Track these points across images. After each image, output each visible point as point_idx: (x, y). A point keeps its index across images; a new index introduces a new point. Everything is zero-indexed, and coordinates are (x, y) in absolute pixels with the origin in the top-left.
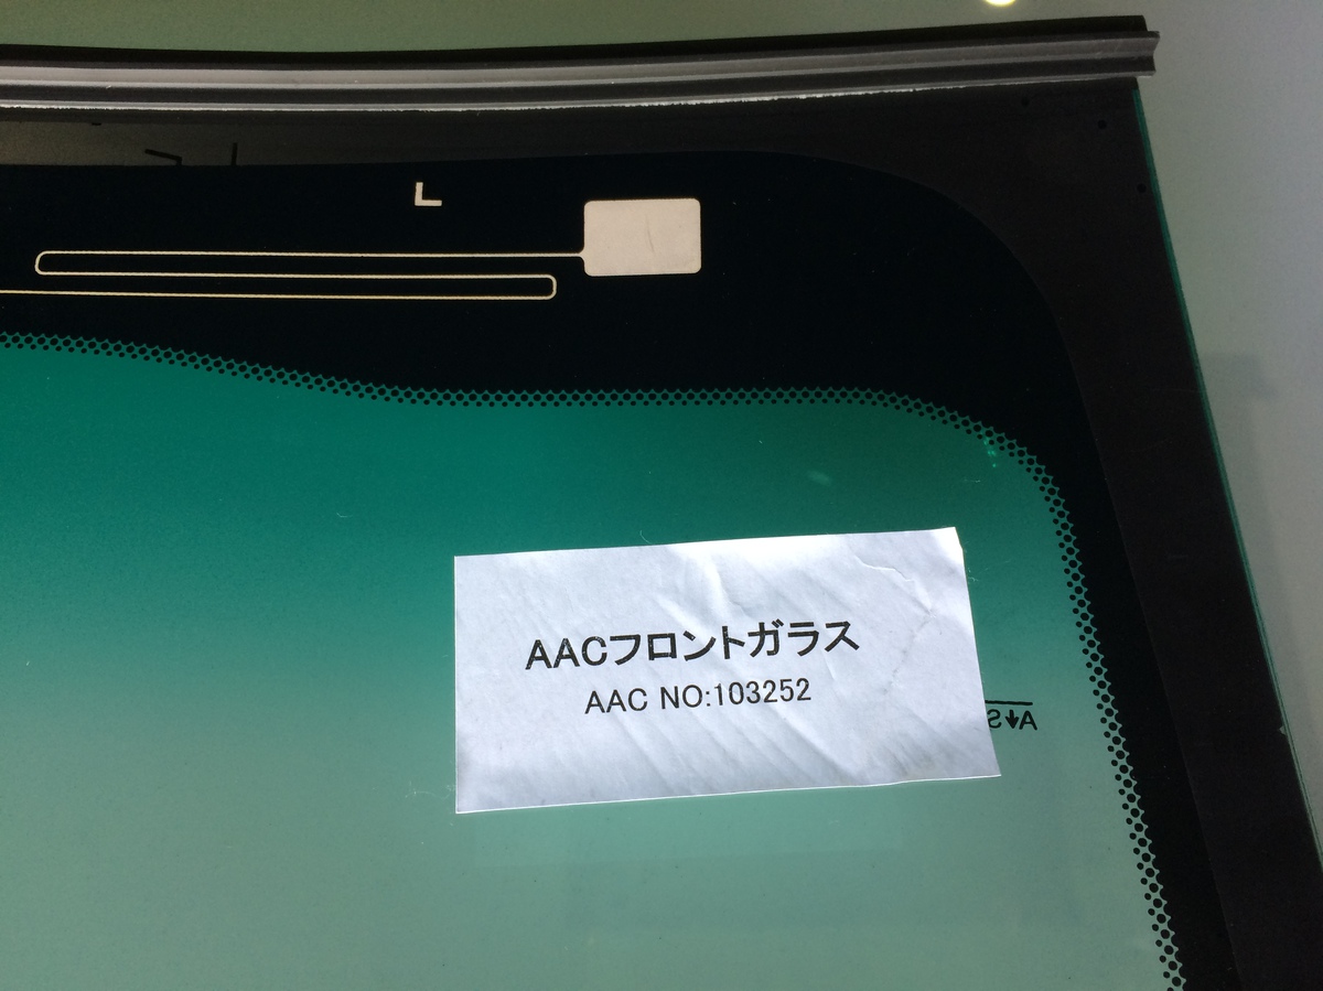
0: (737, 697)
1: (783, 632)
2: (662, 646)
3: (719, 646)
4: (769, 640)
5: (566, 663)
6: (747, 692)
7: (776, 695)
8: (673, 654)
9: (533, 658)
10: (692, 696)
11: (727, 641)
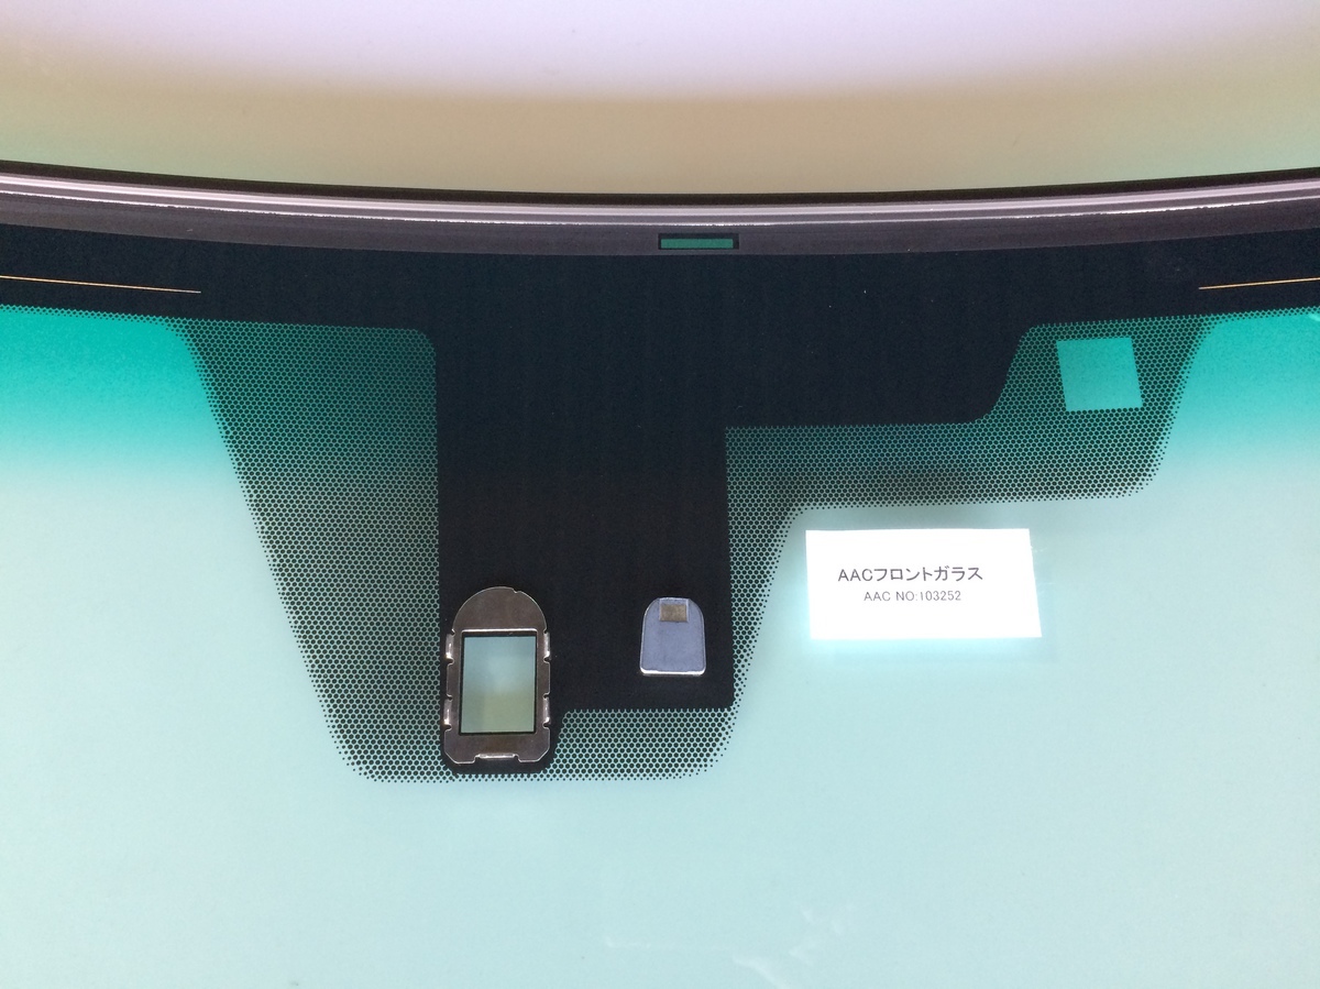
0: (929, 597)
1: (950, 571)
2: (896, 574)
3: (921, 575)
4: (943, 573)
5: (855, 579)
6: (934, 596)
7: (947, 597)
8: (901, 578)
9: (841, 576)
10: (910, 596)
11: (925, 573)
